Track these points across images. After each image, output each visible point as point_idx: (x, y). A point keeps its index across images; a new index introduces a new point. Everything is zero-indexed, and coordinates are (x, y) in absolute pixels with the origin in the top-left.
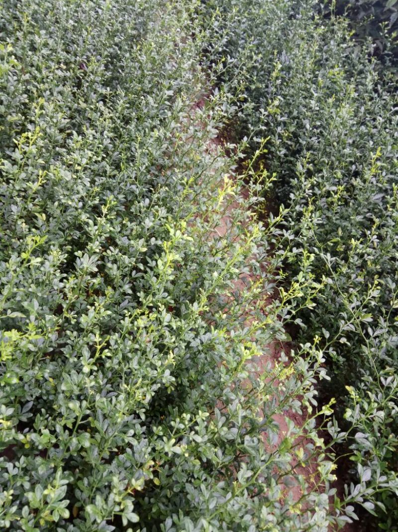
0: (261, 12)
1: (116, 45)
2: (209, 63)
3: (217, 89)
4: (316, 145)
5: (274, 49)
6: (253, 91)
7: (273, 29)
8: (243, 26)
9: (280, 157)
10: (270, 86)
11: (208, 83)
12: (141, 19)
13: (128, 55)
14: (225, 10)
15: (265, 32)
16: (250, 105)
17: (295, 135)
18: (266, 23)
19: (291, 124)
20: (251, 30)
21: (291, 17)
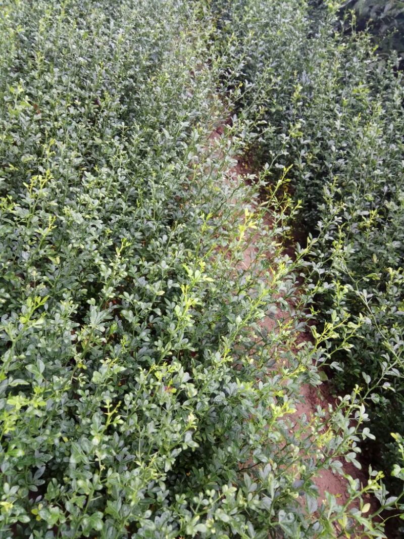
0: (279, 33)
1: (131, 77)
2: (226, 89)
3: (235, 116)
4: (343, 167)
5: (293, 69)
6: (273, 115)
7: (291, 49)
8: (260, 49)
9: (304, 181)
10: (291, 108)
11: (226, 111)
12: (157, 49)
13: (143, 87)
14: (242, 34)
15: (283, 52)
16: (270, 130)
17: (321, 158)
18: (284, 44)
19: (315, 146)
20: (269, 52)
21: (309, 37)
